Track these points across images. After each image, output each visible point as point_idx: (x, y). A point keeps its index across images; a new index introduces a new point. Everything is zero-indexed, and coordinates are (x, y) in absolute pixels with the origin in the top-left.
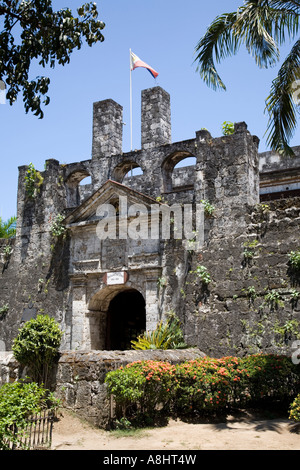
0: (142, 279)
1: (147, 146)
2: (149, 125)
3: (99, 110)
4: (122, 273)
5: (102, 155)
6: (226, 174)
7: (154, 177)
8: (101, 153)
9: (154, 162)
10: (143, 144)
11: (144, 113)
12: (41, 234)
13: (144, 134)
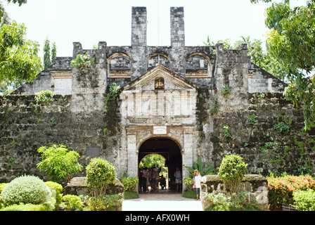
0: (179, 132)
1: (175, 45)
2: (177, 31)
4: (165, 127)
5: (139, 45)
6: (236, 73)
8: (138, 42)
9: (180, 56)
10: (172, 42)
11: (173, 23)
12: (95, 95)
13: (173, 37)
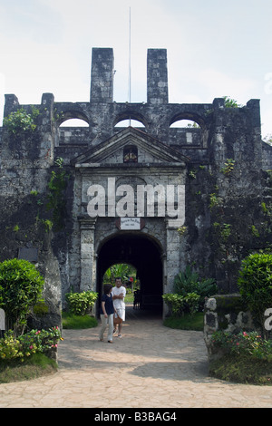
0: (159, 227)
1: (154, 101)
3: (99, 56)
4: (139, 220)
5: (102, 100)
6: (244, 141)
7: (162, 131)
8: (100, 97)
9: (161, 117)
10: (149, 97)
11: (150, 70)
12: (34, 170)
13: (151, 89)
